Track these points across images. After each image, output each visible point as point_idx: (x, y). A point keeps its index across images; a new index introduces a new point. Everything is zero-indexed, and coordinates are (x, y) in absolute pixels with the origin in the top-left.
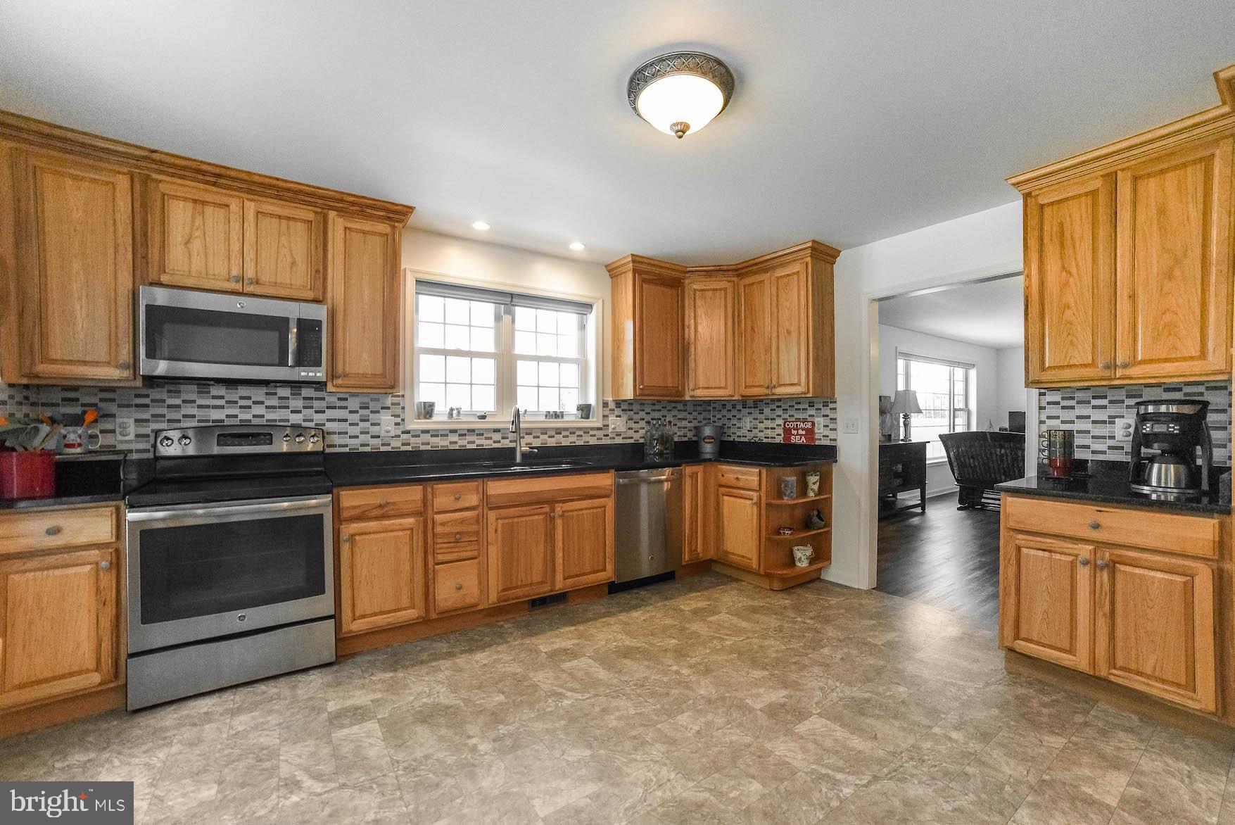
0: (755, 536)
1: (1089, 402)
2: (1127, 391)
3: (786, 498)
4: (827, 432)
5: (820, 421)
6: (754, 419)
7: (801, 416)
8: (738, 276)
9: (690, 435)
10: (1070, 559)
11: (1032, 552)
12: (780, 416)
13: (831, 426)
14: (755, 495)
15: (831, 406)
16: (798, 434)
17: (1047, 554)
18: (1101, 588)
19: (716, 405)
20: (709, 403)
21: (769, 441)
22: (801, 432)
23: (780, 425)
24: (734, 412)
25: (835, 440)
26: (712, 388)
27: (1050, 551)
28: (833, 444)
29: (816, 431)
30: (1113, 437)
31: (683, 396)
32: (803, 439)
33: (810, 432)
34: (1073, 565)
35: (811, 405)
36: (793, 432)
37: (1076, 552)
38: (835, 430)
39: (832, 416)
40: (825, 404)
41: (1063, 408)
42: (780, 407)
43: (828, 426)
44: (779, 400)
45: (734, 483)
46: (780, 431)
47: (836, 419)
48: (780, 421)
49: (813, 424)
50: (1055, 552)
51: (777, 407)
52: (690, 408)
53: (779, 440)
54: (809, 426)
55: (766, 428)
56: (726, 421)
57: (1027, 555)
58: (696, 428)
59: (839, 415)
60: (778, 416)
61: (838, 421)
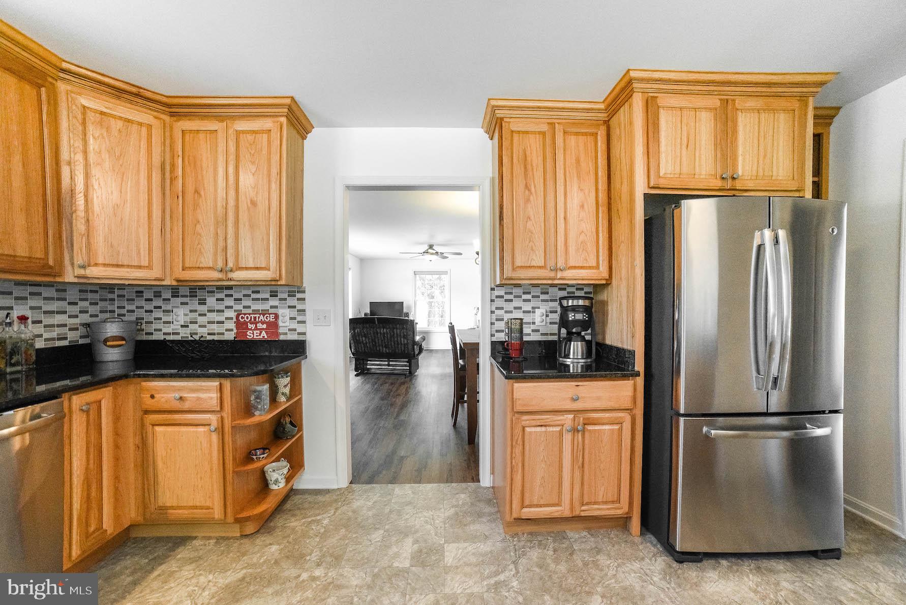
0: (217, 476)
1: (520, 297)
2: (542, 289)
3: (257, 413)
4: (294, 325)
5: (285, 314)
6: (191, 311)
7: (259, 306)
8: (172, 115)
9: (73, 336)
10: (558, 429)
11: (533, 429)
12: (231, 307)
13: (299, 318)
14: (213, 419)
15: (299, 296)
16: (256, 329)
17: (543, 429)
18: (578, 447)
19: (125, 292)
20: (111, 288)
21: (216, 338)
22: (260, 326)
23: (232, 318)
24: (158, 302)
25: (304, 334)
26: (122, 266)
27: (545, 426)
28: (301, 338)
29: (281, 324)
30: (534, 323)
31: (60, 275)
32: (264, 333)
33: (273, 326)
34: (561, 433)
35: (274, 294)
36: (250, 326)
37: (563, 422)
38: (304, 322)
39: (299, 307)
40: (292, 294)
41: (506, 301)
42: (232, 296)
43: (295, 318)
44: (230, 288)
45: (177, 405)
46: (232, 325)
47: (304, 311)
48: (231, 314)
49: (276, 316)
50: (549, 426)
51: (226, 296)
52: (72, 294)
53: (230, 336)
54: (271, 318)
55: (209, 323)
56: (144, 315)
57: (530, 433)
58: (87, 325)
59: (308, 306)
60: (227, 307)
61: (307, 312)
